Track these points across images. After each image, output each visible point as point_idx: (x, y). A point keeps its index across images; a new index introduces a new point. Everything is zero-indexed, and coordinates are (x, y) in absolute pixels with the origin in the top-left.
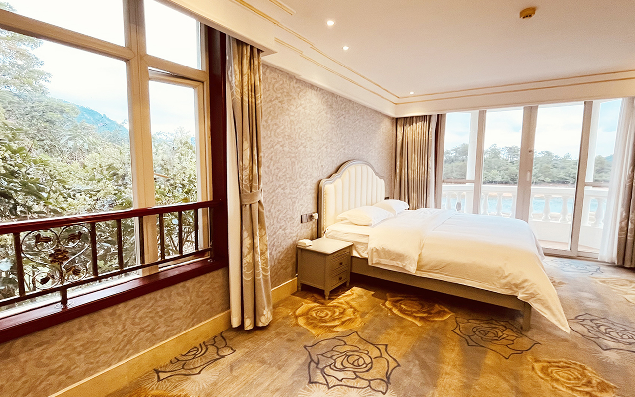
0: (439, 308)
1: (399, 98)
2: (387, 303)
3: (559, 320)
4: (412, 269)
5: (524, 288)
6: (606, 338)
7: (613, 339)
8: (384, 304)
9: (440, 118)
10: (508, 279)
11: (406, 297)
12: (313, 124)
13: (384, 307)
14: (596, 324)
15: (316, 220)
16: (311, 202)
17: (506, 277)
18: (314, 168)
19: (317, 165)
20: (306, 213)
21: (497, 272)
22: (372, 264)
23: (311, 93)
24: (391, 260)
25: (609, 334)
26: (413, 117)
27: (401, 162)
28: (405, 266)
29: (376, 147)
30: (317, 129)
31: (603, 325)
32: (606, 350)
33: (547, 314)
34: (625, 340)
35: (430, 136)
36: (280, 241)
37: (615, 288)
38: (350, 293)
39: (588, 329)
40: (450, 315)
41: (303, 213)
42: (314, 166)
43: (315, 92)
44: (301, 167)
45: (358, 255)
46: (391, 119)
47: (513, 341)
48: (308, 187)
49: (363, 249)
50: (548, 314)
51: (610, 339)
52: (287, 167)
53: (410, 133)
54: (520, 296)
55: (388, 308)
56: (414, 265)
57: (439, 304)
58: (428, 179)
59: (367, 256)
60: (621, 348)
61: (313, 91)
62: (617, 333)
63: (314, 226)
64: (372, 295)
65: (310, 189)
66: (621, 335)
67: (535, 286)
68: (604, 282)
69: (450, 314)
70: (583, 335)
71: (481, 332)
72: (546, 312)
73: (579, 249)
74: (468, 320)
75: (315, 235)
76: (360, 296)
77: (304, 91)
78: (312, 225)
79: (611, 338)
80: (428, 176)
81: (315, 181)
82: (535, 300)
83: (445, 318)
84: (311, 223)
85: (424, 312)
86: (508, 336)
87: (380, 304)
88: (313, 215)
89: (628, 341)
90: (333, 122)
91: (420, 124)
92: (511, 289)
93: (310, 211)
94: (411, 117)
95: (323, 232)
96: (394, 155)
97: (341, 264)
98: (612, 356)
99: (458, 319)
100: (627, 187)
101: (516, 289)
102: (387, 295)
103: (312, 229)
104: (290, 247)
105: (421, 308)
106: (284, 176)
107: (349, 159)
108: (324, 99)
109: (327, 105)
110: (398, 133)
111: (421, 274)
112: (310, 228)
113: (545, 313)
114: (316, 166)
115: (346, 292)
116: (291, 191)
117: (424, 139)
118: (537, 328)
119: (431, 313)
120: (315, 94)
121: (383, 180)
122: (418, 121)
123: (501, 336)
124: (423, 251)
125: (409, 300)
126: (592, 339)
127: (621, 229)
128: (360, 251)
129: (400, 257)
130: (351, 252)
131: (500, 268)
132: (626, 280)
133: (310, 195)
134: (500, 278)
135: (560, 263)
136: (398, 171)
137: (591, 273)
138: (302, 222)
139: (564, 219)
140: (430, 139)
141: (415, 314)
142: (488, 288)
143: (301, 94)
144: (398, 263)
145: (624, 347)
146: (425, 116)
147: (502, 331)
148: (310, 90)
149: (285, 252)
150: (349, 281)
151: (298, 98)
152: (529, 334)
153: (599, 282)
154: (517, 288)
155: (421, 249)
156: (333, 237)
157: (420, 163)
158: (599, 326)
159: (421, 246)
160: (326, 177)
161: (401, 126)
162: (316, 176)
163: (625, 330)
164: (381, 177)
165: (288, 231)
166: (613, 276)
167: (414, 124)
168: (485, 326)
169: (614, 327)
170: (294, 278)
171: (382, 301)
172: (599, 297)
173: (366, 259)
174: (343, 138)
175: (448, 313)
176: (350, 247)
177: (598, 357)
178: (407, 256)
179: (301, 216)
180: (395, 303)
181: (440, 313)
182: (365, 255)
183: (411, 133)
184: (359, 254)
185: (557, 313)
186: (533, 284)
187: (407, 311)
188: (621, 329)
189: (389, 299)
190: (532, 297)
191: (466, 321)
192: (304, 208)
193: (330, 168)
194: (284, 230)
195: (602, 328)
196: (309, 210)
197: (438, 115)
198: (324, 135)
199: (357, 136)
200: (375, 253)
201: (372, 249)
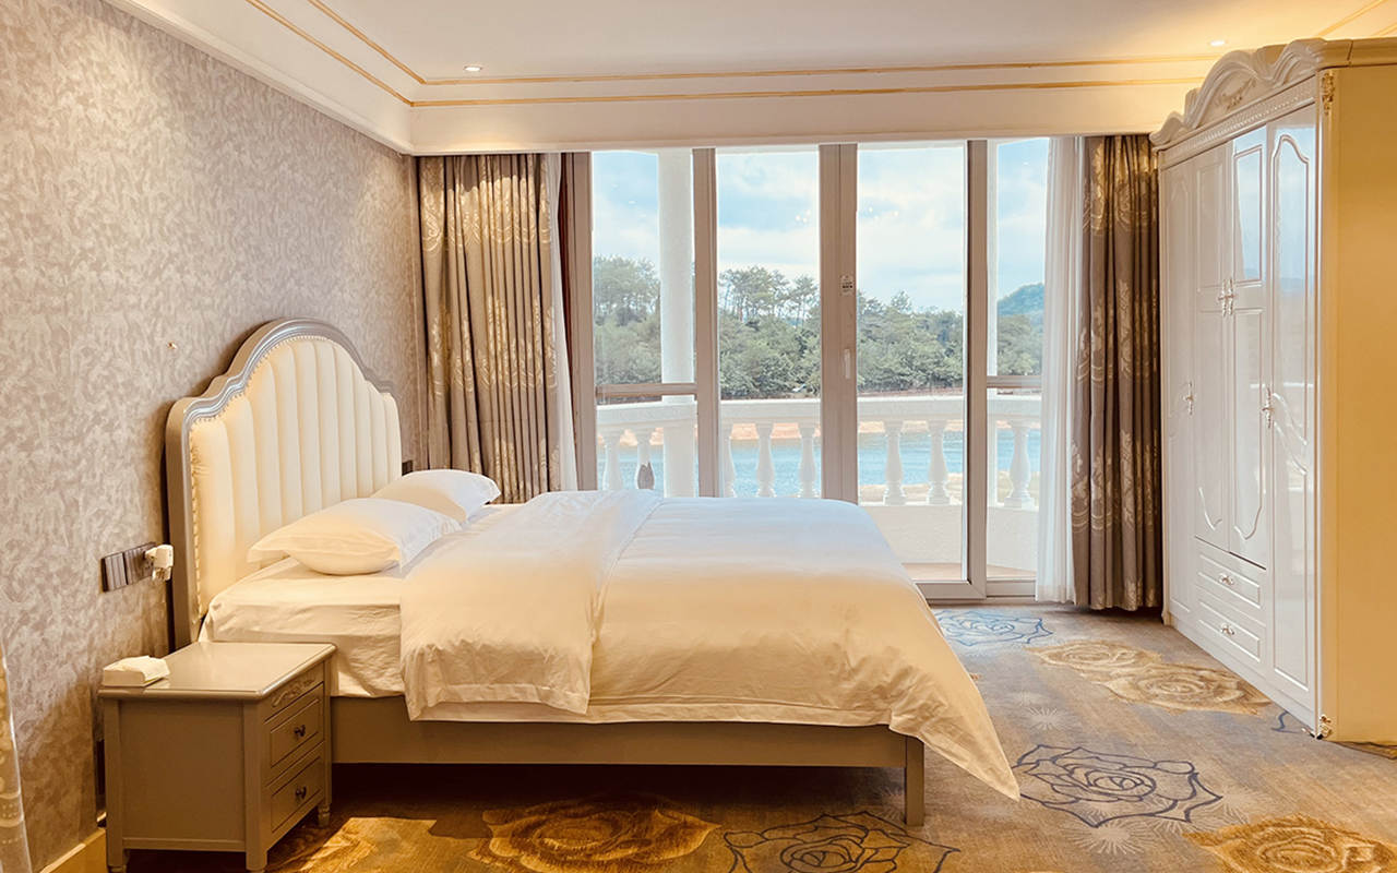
0: (668, 821)
1: (421, 81)
2: (496, 845)
3: (992, 770)
4: (574, 701)
5: (901, 694)
6: (1091, 796)
7: (1106, 794)
8: (485, 851)
9: (572, 169)
10: (860, 677)
11: (552, 811)
12: (122, 171)
13: (486, 861)
14: (1064, 767)
15: (162, 573)
16: (137, 500)
17: (855, 671)
18: (138, 356)
19: (152, 342)
20: (120, 545)
21: (829, 661)
22: (425, 709)
23: (108, 37)
24: (497, 681)
25: (1096, 785)
26: (477, 157)
27: (446, 327)
28: (549, 694)
29: (356, 266)
30: (141, 191)
31: (1079, 766)
32: (1097, 827)
33: (966, 761)
34: (1129, 792)
35: (542, 231)
36: (25, 679)
37: (1083, 667)
38: (344, 844)
39: (1052, 785)
40: (705, 834)
41: (106, 547)
42: (137, 346)
43: (123, 37)
44: (86, 352)
45: (361, 691)
46: (397, 160)
47: (892, 860)
48: (122, 434)
49: (379, 662)
50: (968, 758)
51: (1101, 798)
52: (37, 350)
53: (471, 219)
54: (896, 722)
55: (503, 860)
56: (580, 685)
57: (664, 807)
58: (549, 387)
59: (397, 687)
60: (1126, 811)
61: (113, 31)
62: (1111, 778)
63: (153, 601)
64: (431, 831)
65: (129, 442)
66: (1118, 781)
67: (929, 684)
68: (1057, 656)
69: (704, 828)
70: (1043, 803)
71: (807, 857)
72: (963, 755)
73: (990, 575)
74: (761, 835)
75: (160, 636)
76: (390, 846)
77: (80, 28)
78: (146, 597)
79: (1100, 793)
80: (549, 376)
81: (147, 409)
82: (933, 725)
83: (694, 846)
84: (142, 587)
85: (628, 844)
86: (877, 850)
87: (472, 854)
88: (152, 552)
89: (1135, 791)
90: (199, 164)
91: (504, 184)
92: (870, 706)
93: (134, 538)
94: (469, 156)
95: (194, 621)
96: (417, 300)
97: (300, 732)
98: (1112, 836)
99: (731, 838)
100: (1080, 384)
101: (882, 705)
102: (485, 818)
103: (146, 613)
104: (68, 703)
105: (611, 836)
106: (25, 390)
107: (267, 318)
108: (158, 69)
109: (173, 95)
110: (426, 216)
111: (602, 714)
112: (139, 611)
113: (961, 759)
114: (147, 347)
115: (328, 844)
116: (59, 457)
117: (525, 240)
118: (942, 812)
119: (649, 843)
120: (121, 44)
121: (389, 399)
122: (497, 173)
123: (860, 856)
124: (604, 630)
125: (566, 816)
126: (1065, 807)
127: (1076, 503)
128: (368, 674)
129: (529, 663)
130: (329, 681)
131: (837, 646)
132: (1103, 643)
133: (132, 468)
134: (837, 679)
135: (951, 622)
136: (436, 359)
137: (1025, 639)
138: (105, 588)
139: (939, 494)
140: (543, 241)
141: (598, 858)
142: (810, 717)
143: (67, 38)
144: (522, 691)
145: (1130, 808)
146: (520, 157)
147: (859, 841)
148: (101, 25)
149: (50, 726)
150: (328, 801)
151: (59, 56)
152: (926, 832)
153: (1047, 659)
154: (884, 698)
155: (597, 623)
156: (244, 636)
157: (517, 330)
158: (1072, 772)
159: (596, 614)
160: (187, 389)
161: (431, 189)
162: (152, 385)
163: (1125, 766)
164: (381, 386)
165: (55, 631)
166: (1073, 638)
167: (483, 183)
168: (810, 839)
169: (1104, 765)
170: (88, 833)
171: (474, 842)
172: (1056, 699)
173: (399, 699)
174: (237, 230)
175: (697, 827)
176: (325, 665)
177: (1086, 847)
178: (552, 658)
179: (103, 561)
180: (520, 839)
181: (673, 836)
182: (389, 683)
183: (476, 218)
184: (363, 683)
185: (987, 750)
186: (925, 675)
187: (568, 852)
188: (1117, 767)
189: (496, 829)
190: (927, 718)
191: (755, 838)
192: (109, 529)
193: (198, 354)
194: (40, 626)
195: (1080, 774)
196: (130, 533)
197: (564, 155)
198: (169, 218)
199: (286, 225)
200: (431, 670)
201: (422, 655)
